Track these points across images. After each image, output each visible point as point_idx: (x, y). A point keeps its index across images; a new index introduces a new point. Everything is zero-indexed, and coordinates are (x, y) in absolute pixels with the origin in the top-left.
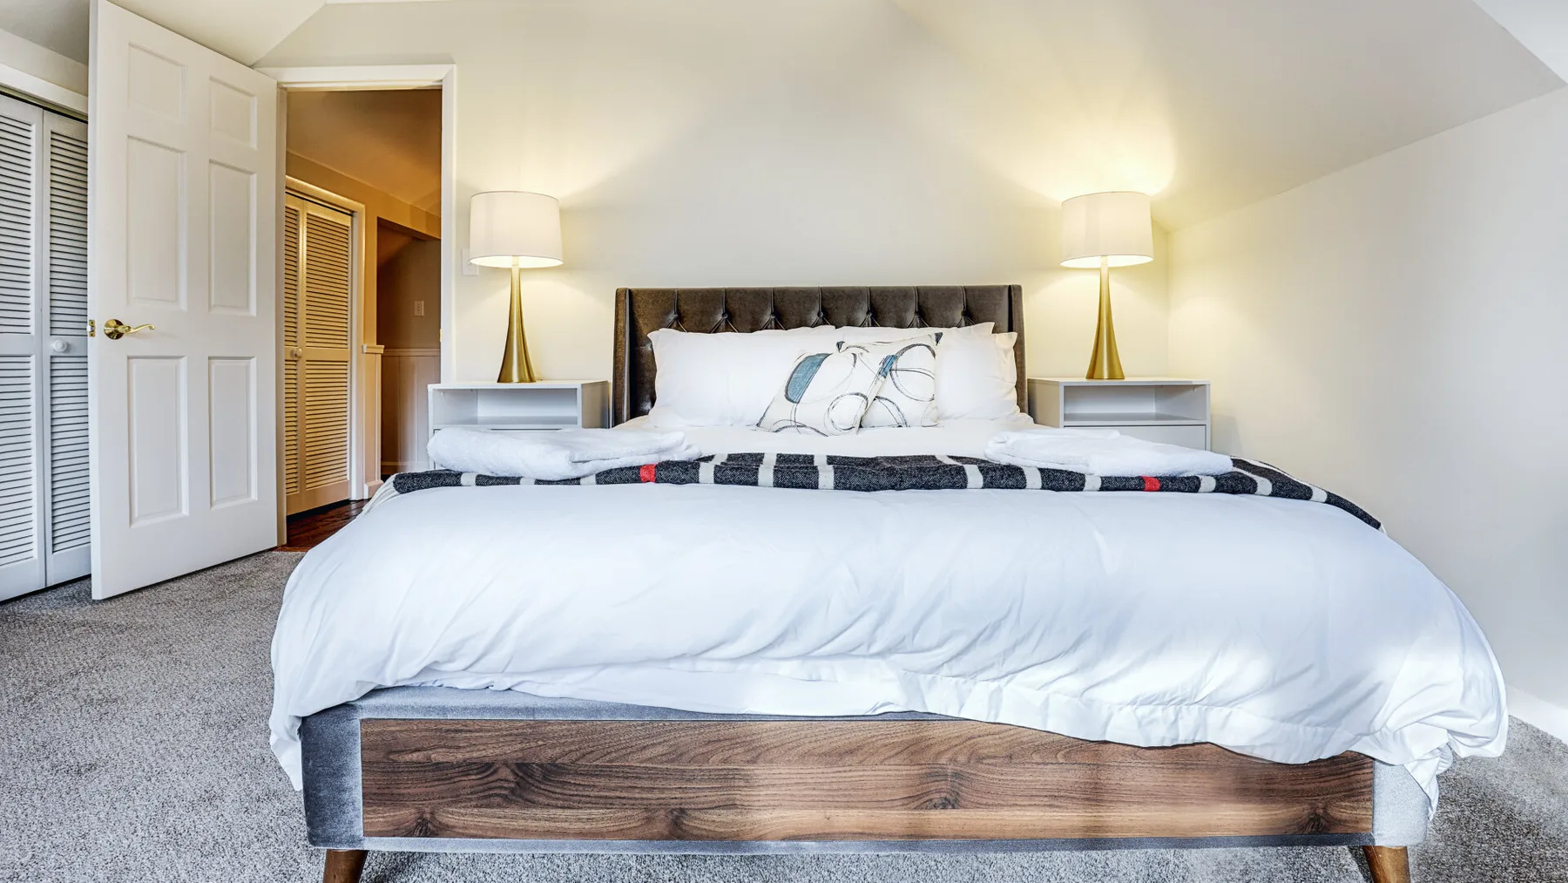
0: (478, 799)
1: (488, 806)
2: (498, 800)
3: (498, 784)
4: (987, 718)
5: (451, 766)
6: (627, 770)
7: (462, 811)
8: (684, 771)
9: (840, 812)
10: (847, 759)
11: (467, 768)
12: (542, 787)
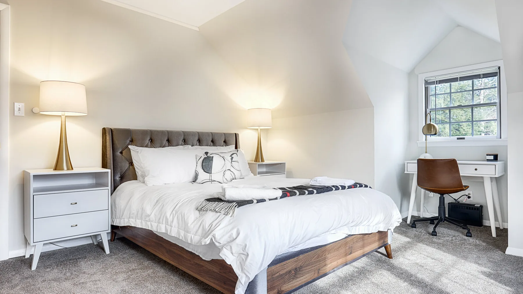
0: (288, 281)
1: (290, 282)
2: (292, 279)
3: (292, 275)
4: (359, 232)
5: (284, 274)
6: (312, 263)
7: (286, 285)
8: (319, 260)
9: (339, 260)
10: (340, 249)
11: (286, 274)
12: (299, 273)
